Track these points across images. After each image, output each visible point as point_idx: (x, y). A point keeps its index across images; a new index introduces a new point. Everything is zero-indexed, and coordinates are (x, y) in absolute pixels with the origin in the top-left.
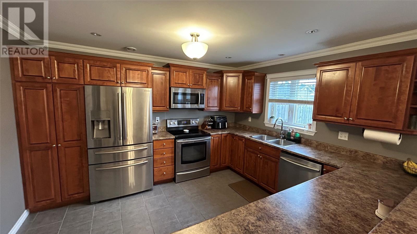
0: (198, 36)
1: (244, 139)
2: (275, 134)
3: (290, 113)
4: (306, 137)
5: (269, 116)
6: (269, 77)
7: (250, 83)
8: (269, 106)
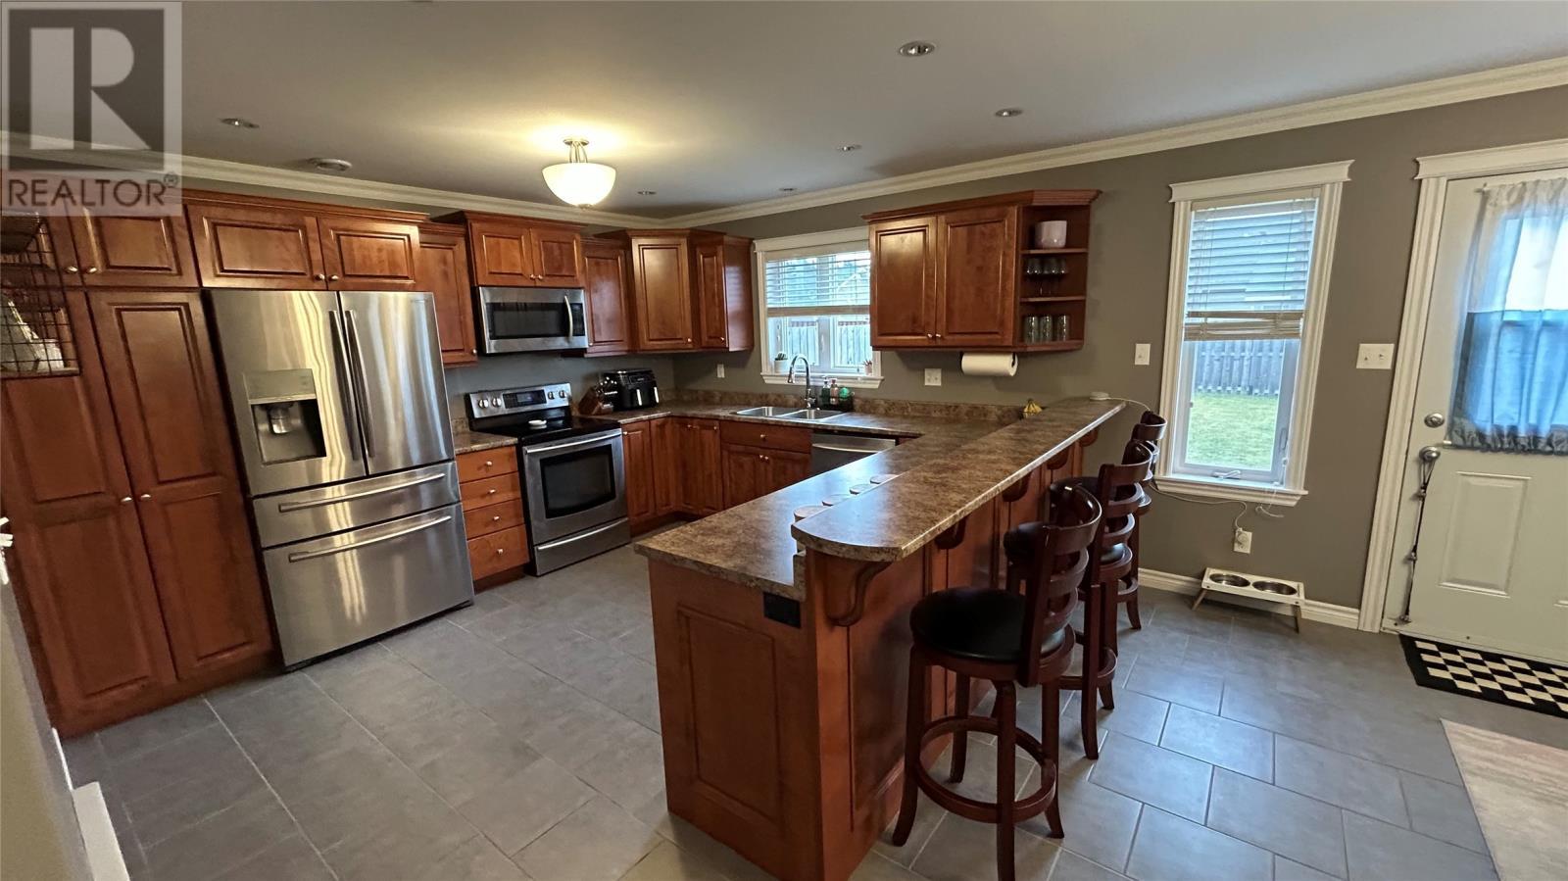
0: (584, 144)
1: (717, 423)
2: (792, 400)
3: (823, 339)
4: (863, 395)
5: (773, 355)
6: (761, 247)
7: (712, 265)
8: (770, 327)
